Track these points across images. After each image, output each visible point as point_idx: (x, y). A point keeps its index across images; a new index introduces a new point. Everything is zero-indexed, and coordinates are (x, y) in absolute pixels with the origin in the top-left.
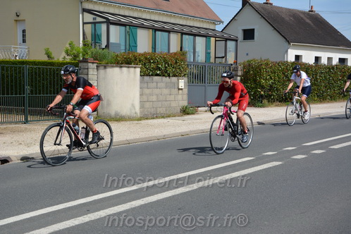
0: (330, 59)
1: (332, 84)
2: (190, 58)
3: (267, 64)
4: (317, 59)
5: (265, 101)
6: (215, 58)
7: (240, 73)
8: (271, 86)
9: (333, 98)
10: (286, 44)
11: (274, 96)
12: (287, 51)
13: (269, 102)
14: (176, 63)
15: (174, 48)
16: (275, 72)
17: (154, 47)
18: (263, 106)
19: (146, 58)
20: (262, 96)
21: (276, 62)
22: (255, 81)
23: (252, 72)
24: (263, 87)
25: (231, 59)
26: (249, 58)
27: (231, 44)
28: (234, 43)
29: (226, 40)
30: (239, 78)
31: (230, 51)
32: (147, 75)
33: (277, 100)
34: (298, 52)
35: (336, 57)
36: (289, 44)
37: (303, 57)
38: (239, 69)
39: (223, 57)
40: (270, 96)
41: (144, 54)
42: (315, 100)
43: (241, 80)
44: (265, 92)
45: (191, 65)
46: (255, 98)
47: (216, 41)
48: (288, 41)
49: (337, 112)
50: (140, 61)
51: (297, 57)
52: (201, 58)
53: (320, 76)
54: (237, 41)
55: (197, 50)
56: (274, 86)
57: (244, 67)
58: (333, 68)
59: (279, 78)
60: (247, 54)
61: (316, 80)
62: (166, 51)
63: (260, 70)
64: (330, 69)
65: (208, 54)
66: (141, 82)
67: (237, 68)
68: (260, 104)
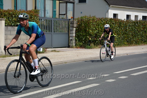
0: (136, 17)
1: (137, 33)
2: (41, 14)
3: (93, 20)
4: (128, 16)
5: (92, 45)
6: (59, 15)
7: (75, 25)
8: (96, 35)
9: (137, 43)
10: (107, 6)
11: (98, 41)
12: (108, 11)
13: (94, 45)
14: (31, 17)
15: (30, 7)
16: (99, 25)
17: (16, 6)
18: (91, 48)
19: (9, 14)
20: (90, 41)
21: (100, 19)
22: (85, 31)
23: (83, 25)
24: (90, 35)
25: (70, 16)
26: (83, 15)
27: (70, 6)
28: (72, 5)
29: (67, 3)
30: (75, 29)
31: (69, 10)
32: (10, 26)
33: (100, 44)
34: (116, 12)
35: (140, 15)
36: (109, 6)
37: (119, 15)
38: (75, 23)
39: (65, 14)
40: (96, 41)
41: (8, 11)
42: (125, 44)
43: (76, 30)
44: (92, 38)
45: (41, 20)
46: (85, 42)
47: (60, 3)
48: (109, 4)
49: (139, 52)
50: (5, 16)
51: (115, 15)
52: (49, 14)
53: (129, 28)
54: (74, 3)
55: (46, 9)
56: (98, 34)
57: (78, 21)
58: (137, 23)
59: (101, 29)
60: (81, 13)
61: (126, 30)
62: (25, 9)
63: (89, 23)
64: (135, 23)
65: (54, 12)
66: (6, 30)
67: (73, 22)
68: (89, 47)
